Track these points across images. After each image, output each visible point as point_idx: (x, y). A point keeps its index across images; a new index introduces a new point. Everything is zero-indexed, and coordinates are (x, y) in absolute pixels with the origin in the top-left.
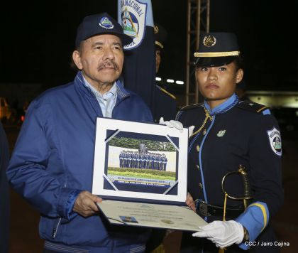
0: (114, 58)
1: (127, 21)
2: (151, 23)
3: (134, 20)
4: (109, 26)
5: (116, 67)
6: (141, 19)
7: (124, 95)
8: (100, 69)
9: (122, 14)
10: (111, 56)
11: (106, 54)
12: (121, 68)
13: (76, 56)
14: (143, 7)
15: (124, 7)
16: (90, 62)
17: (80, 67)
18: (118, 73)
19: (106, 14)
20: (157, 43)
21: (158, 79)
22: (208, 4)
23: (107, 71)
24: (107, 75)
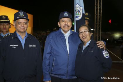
0: (68, 24)
1: (77, 12)
3: (79, 12)
6: (81, 11)
9: (76, 10)
11: (65, 23)
13: (59, 23)
19: (66, 11)
22: (101, 6)
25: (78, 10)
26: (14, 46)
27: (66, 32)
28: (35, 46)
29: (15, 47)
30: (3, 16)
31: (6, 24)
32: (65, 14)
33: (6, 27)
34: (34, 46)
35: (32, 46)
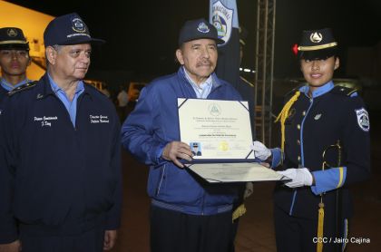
0: (209, 57)
1: (217, 23)
2: (236, 25)
3: (223, 22)
4: (205, 30)
5: (211, 64)
6: (229, 22)
7: (217, 85)
8: (198, 66)
9: (214, 18)
10: (207, 56)
12: (215, 65)
13: (178, 54)
14: (230, 12)
15: (215, 12)
16: (190, 60)
17: (182, 63)
18: (213, 68)
20: (241, 41)
21: (241, 69)
22: (275, 7)
23: (204, 67)
24: (204, 71)
25: (221, 18)
26: (47, 121)
27: (200, 78)
28: (106, 120)
29: (50, 124)
30: (10, 29)
31: (18, 52)
32: (201, 27)
33: (19, 62)
34: (103, 119)
35: (99, 119)
